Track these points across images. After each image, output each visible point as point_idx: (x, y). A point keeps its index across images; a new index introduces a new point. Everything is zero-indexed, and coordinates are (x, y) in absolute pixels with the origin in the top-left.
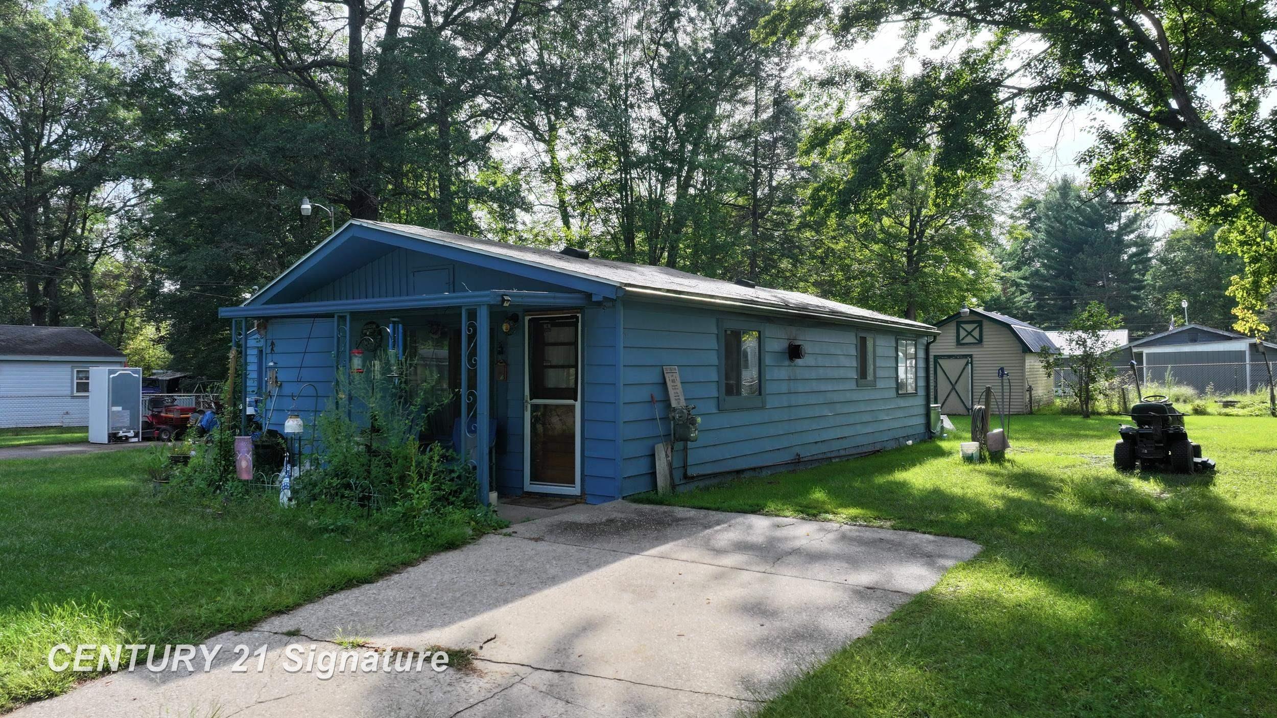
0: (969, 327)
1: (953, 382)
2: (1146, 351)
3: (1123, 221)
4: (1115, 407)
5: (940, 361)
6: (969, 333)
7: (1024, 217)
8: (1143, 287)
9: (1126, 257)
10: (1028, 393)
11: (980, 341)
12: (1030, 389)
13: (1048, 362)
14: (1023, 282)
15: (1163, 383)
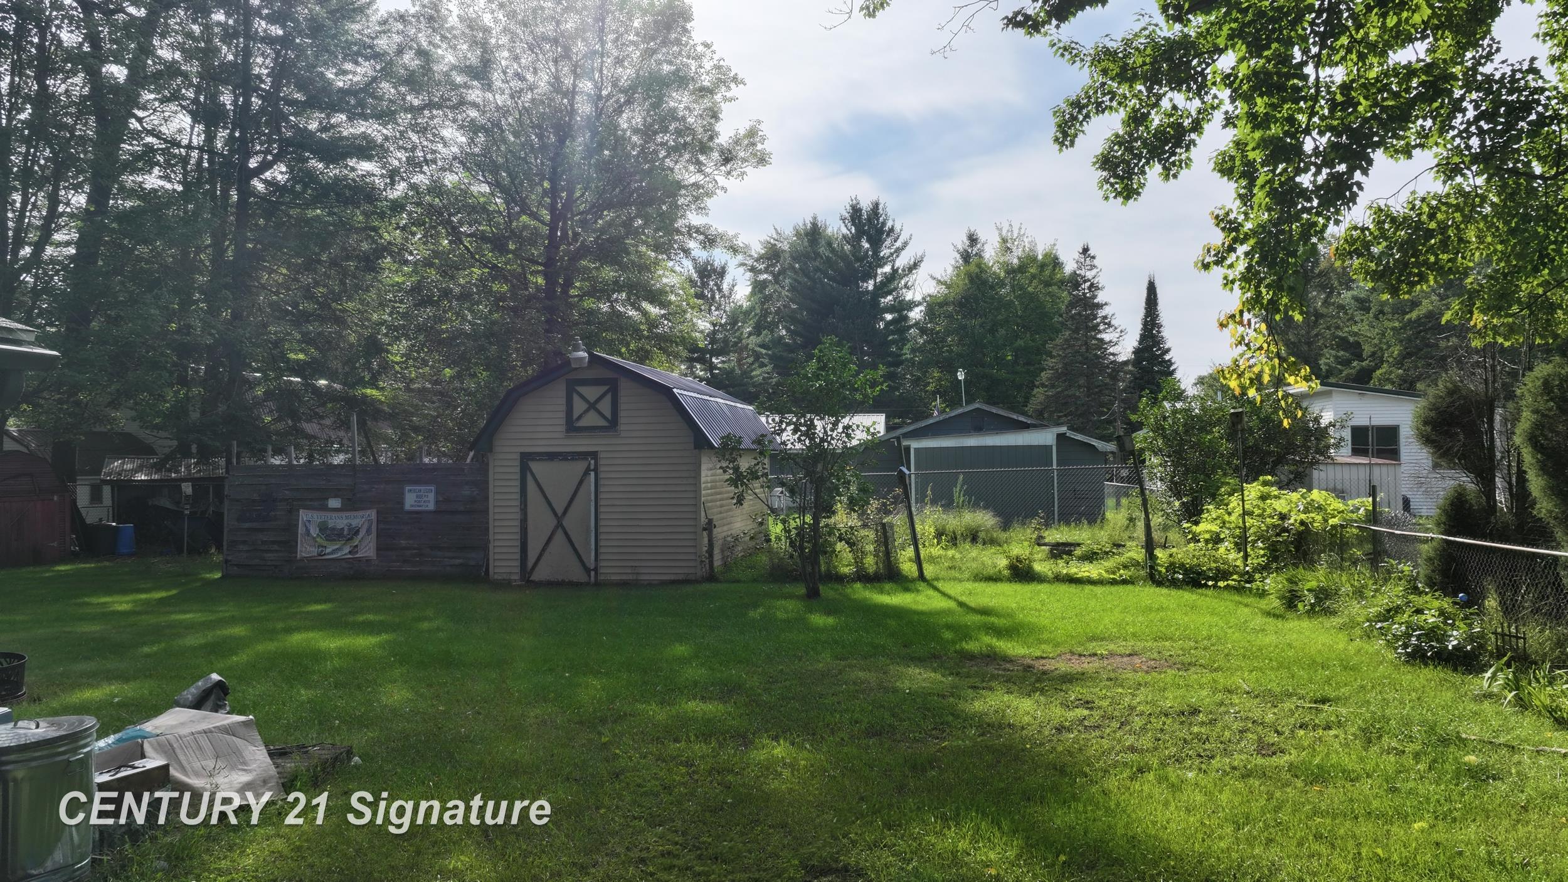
0: (591, 392)
1: (560, 512)
2: (915, 444)
3: (879, 279)
4: (870, 563)
5: (535, 466)
6: (592, 406)
7: (766, 271)
8: (901, 363)
9: (882, 325)
10: (705, 534)
11: (613, 423)
12: (710, 526)
13: (736, 469)
14: (764, 351)
15: (948, 504)
